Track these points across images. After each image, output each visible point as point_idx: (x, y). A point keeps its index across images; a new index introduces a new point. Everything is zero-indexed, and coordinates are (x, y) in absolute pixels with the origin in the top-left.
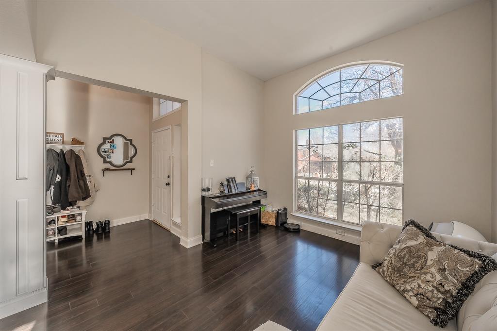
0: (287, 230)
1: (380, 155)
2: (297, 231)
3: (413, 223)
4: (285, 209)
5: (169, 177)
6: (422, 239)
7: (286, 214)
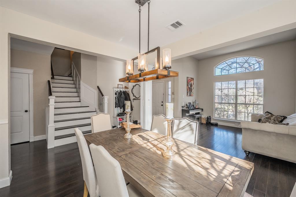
0: (212, 125)
1: (254, 93)
2: (216, 125)
3: (267, 112)
4: (210, 116)
5: (162, 102)
6: (270, 115)
7: (211, 118)
